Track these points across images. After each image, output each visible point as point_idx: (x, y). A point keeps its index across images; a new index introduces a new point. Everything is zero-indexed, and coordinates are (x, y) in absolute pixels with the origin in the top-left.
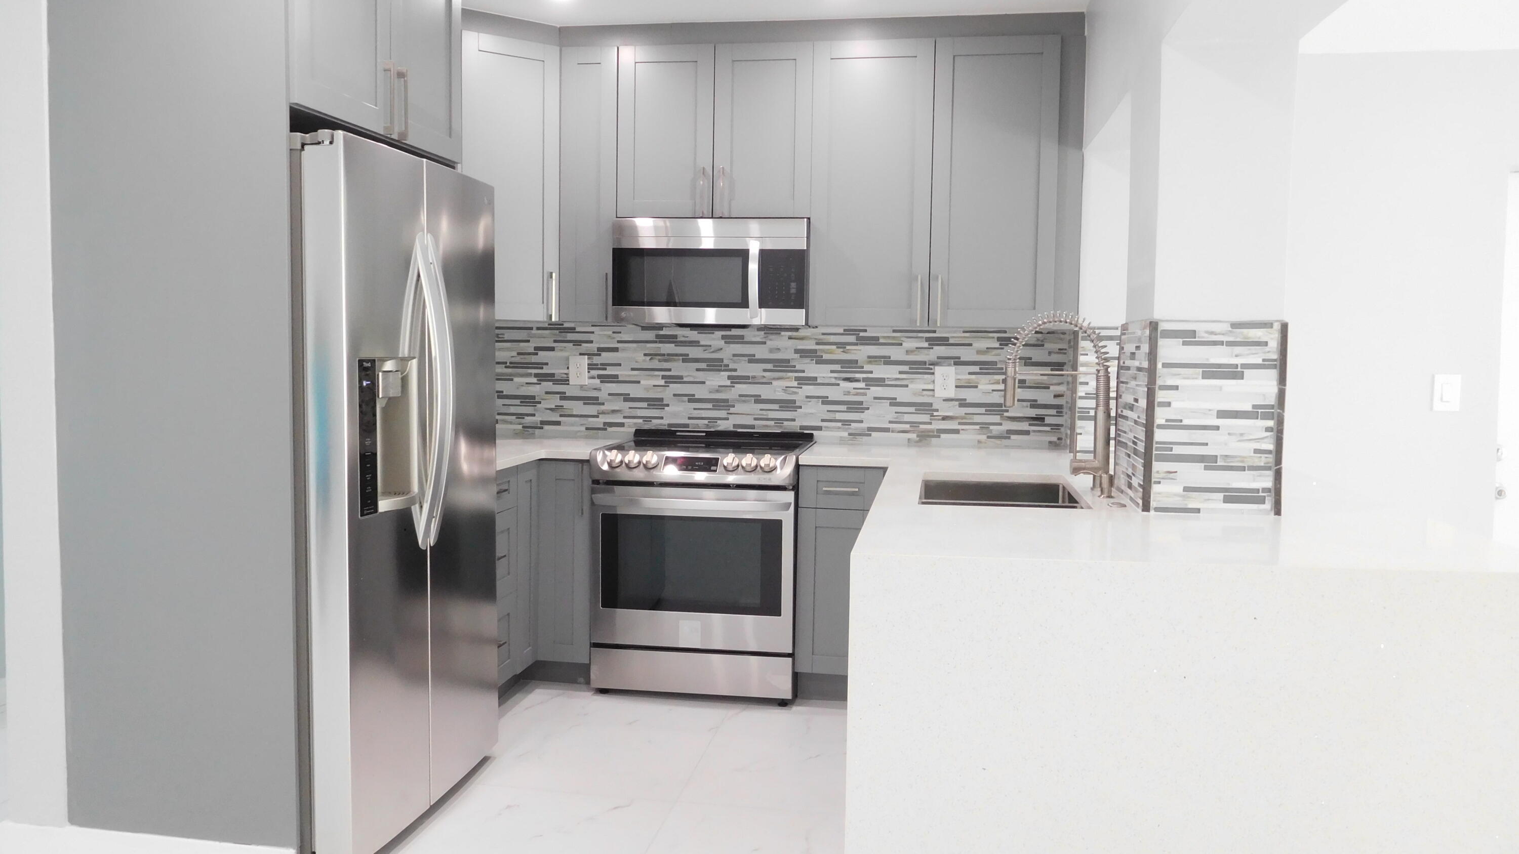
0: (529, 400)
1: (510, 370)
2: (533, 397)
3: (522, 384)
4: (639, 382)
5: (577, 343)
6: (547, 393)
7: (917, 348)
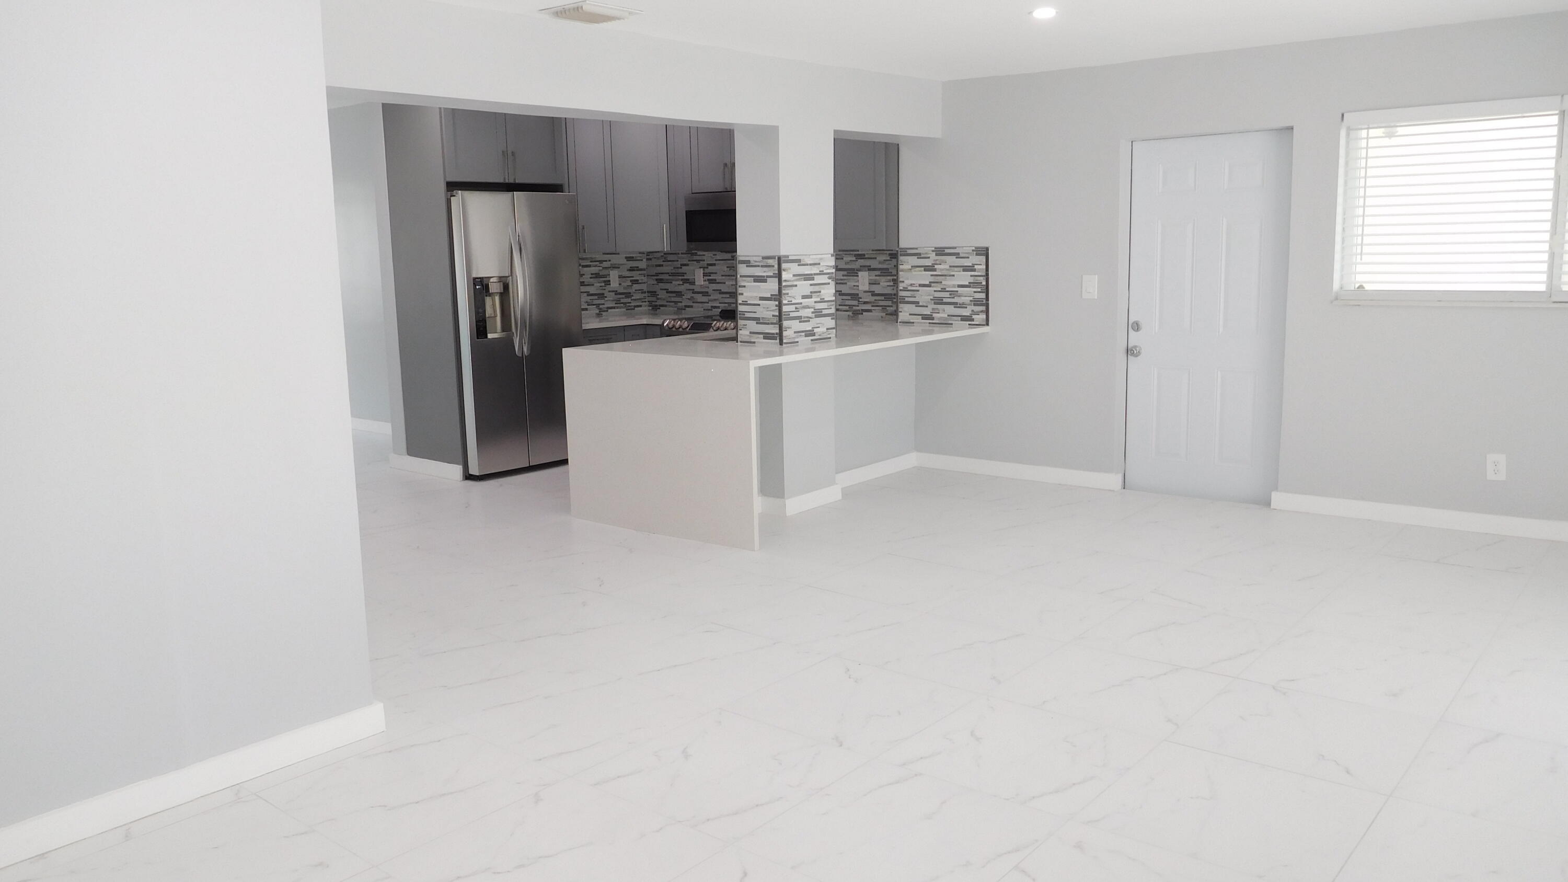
0: (679, 294)
1: (671, 277)
2: (681, 292)
3: (677, 285)
4: (725, 283)
5: (698, 261)
6: (687, 290)
7: (850, 261)
